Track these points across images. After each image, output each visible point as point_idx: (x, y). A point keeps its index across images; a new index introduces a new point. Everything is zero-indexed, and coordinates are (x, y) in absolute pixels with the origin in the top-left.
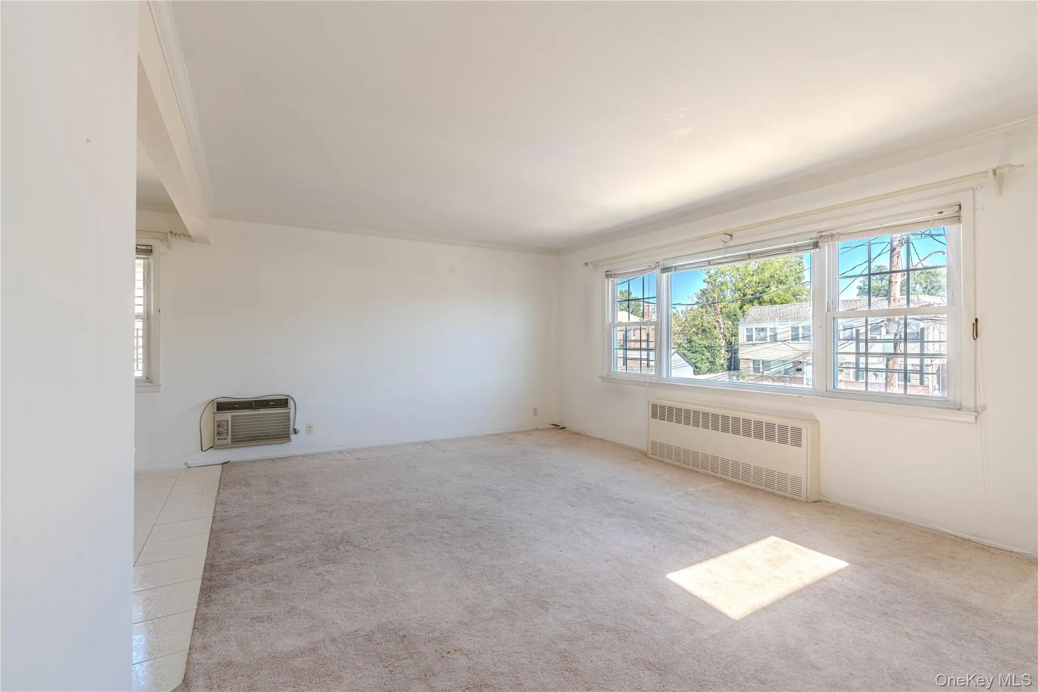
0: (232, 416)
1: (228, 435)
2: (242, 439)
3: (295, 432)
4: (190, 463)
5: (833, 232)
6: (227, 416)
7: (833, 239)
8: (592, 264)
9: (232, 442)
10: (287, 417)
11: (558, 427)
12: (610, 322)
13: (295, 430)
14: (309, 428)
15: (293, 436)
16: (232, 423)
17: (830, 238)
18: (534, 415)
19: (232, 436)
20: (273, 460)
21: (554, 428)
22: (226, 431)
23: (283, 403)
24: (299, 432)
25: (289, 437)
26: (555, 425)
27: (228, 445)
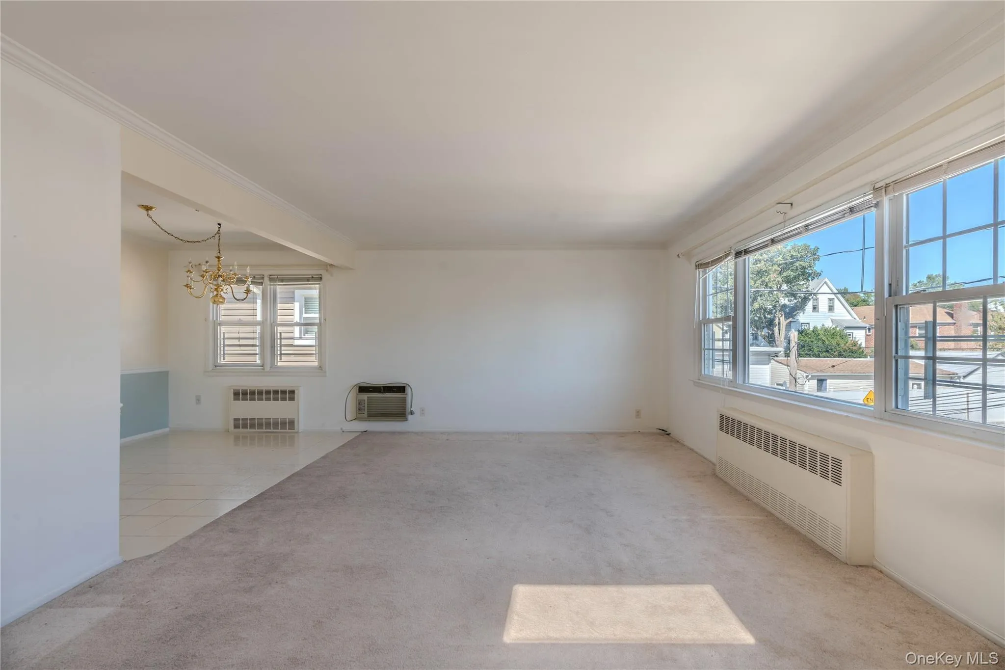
0: (368, 397)
1: (365, 411)
2: (376, 414)
3: (412, 413)
4: (344, 429)
5: (888, 181)
6: (365, 396)
7: (887, 192)
8: (683, 255)
9: (368, 416)
10: (404, 400)
11: (665, 433)
12: (701, 319)
13: (411, 411)
14: (423, 411)
15: (410, 417)
16: (368, 402)
17: (883, 190)
18: (636, 418)
19: (368, 412)
20: (393, 433)
21: (659, 434)
22: (363, 408)
23: (401, 389)
24: (414, 413)
25: (405, 416)
26: (663, 430)
27: (365, 418)
